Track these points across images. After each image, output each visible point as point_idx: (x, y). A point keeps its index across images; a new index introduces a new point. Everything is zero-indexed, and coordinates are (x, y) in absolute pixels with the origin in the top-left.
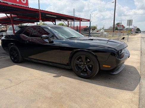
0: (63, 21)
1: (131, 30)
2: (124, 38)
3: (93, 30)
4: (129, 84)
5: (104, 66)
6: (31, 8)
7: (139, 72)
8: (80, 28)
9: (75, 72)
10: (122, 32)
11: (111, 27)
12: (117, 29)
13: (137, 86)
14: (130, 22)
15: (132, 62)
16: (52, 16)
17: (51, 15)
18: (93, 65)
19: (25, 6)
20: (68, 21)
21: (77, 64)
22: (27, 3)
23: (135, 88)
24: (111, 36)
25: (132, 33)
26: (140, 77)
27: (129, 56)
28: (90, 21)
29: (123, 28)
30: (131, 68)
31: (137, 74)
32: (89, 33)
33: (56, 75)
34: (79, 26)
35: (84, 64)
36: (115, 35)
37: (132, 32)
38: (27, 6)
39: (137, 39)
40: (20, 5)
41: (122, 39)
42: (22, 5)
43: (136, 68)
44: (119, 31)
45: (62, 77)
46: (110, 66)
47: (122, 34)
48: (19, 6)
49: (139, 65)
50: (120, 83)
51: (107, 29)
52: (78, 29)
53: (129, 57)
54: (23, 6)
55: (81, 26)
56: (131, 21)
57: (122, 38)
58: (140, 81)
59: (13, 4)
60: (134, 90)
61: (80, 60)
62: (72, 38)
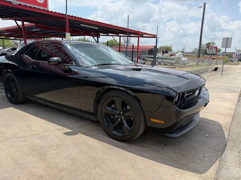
0: (112, 36)
1: (230, 55)
2: (216, 69)
3: (163, 52)
4: (200, 159)
5: (153, 120)
6: (51, 12)
7: (226, 134)
8: (138, 49)
9: (104, 127)
10: (215, 59)
11: (196, 49)
12: (206, 53)
13: (214, 163)
14: (227, 42)
15: (218, 114)
16: (91, 27)
17: (90, 25)
18: (134, 116)
19: (41, 8)
20: (120, 36)
21: (109, 114)
22: (45, 4)
23: (209, 168)
24: (194, 64)
25: (232, 61)
26: (226, 145)
27: (206, 104)
28: (156, 37)
29: (216, 51)
30: (213, 125)
31: (221, 137)
32: (155, 58)
33: (70, 131)
34: (136, 45)
35: (120, 114)
36: (202, 63)
37: (232, 59)
38: (45, 9)
39: (238, 71)
40: (33, 6)
41: (213, 71)
42: (37, 7)
43: (223, 126)
44: (209, 56)
45: (80, 135)
46: (163, 122)
47: (215, 61)
48: (31, 7)
49: (229, 120)
50: (184, 155)
51: (190, 53)
52: (134, 50)
53: (205, 106)
54: (39, 7)
55: (140, 45)
56: (229, 40)
57: (214, 68)
58: (223, 153)
59: (21, 4)
60: (206, 171)
61: (113, 106)
62: (105, 64)
